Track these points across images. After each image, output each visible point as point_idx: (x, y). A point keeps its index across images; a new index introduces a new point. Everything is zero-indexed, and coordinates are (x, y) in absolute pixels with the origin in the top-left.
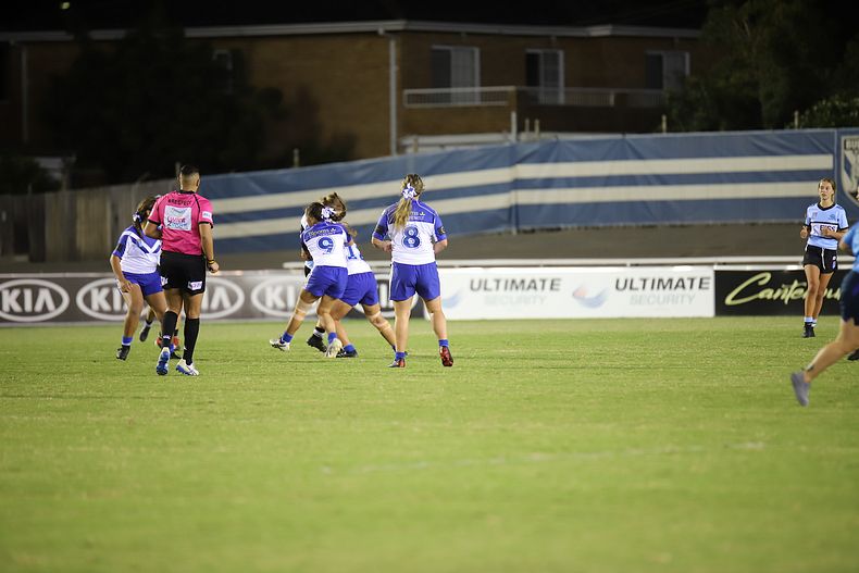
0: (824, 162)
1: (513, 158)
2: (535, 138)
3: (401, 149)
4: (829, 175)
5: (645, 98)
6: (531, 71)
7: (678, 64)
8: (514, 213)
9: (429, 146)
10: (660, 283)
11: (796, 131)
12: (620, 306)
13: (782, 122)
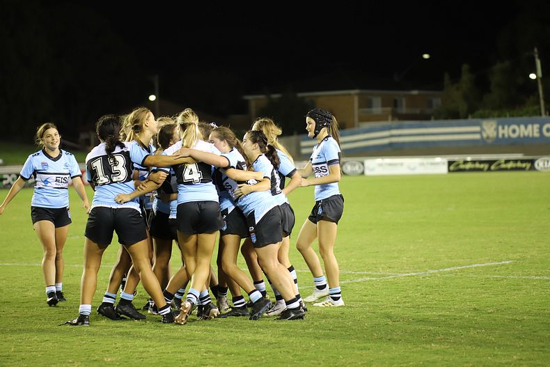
0: (477, 129)
1: (390, 128)
2: (396, 123)
3: (358, 126)
4: (480, 133)
5: (428, 111)
6: (395, 104)
7: (437, 102)
8: (391, 145)
9: (366, 125)
10: (432, 164)
11: (470, 120)
12: (420, 170)
13: (466, 117)
